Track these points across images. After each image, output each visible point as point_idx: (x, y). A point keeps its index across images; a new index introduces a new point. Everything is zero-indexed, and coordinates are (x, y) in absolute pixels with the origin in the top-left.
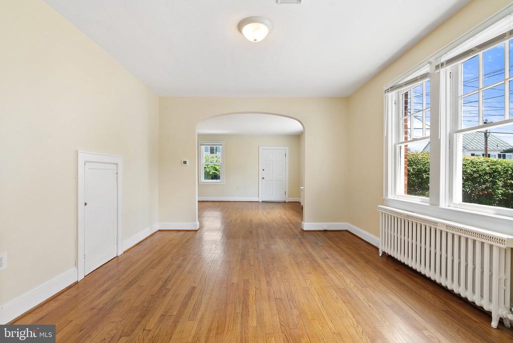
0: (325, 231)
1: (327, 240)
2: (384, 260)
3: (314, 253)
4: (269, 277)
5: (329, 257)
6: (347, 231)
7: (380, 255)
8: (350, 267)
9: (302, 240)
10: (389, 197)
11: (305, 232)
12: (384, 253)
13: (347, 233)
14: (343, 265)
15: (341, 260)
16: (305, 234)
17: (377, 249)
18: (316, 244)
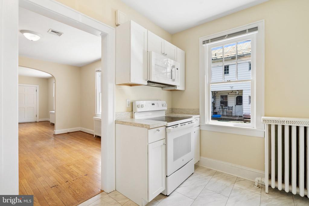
0: (68, 133)
1: (70, 136)
2: (96, 138)
3: (63, 142)
4: (40, 155)
5: (71, 142)
6: (80, 131)
7: (94, 137)
8: (81, 143)
9: (56, 139)
10: (98, 113)
11: (56, 136)
12: (96, 136)
13: (80, 132)
14: (78, 143)
15: (78, 142)
16: (57, 136)
17: (93, 135)
18: (64, 139)
